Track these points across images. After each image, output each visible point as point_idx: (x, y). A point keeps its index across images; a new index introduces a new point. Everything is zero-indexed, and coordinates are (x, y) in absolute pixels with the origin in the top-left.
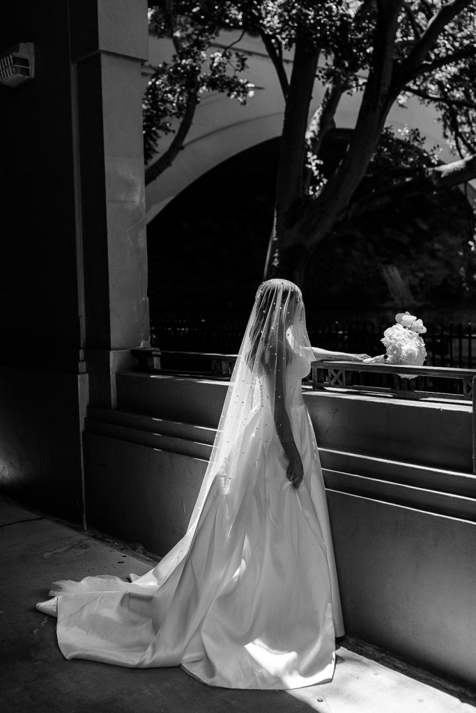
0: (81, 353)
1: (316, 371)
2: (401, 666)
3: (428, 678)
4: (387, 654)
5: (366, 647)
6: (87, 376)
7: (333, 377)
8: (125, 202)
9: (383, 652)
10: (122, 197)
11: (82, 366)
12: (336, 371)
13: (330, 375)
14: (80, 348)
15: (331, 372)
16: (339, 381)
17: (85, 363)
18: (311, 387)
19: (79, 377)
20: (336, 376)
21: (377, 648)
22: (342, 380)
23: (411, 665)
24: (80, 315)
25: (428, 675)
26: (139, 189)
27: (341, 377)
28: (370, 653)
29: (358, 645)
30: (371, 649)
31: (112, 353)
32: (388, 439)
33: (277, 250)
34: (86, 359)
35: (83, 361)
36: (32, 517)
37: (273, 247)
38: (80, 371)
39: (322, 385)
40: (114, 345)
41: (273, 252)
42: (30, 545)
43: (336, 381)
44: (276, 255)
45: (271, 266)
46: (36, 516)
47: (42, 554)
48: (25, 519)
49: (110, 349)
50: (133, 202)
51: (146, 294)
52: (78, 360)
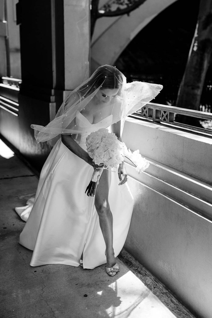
0: (53, 91)
1: (155, 111)
2: (175, 301)
3: (188, 313)
4: (169, 291)
5: (159, 283)
6: (55, 104)
7: (163, 116)
9: (167, 290)
10: (74, 3)
11: (53, 98)
12: (165, 112)
13: (161, 114)
14: (53, 89)
15: (162, 112)
16: (166, 119)
18: (152, 120)
19: (50, 104)
20: (165, 115)
21: (164, 286)
22: (167, 118)
23: (180, 302)
24: (53, 70)
25: (188, 312)
27: (167, 116)
28: (161, 288)
29: (155, 281)
30: (162, 286)
31: (64, 92)
32: (182, 160)
33: (197, 42)
34: (55, 95)
35: (53, 96)
36: (29, 175)
37: (195, 40)
38: (51, 101)
39: (157, 120)
40: (66, 88)
41: (195, 43)
42: (17, 190)
43: (165, 118)
44: (196, 44)
45: (193, 50)
46: (32, 174)
47: (19, 196)
48: (25, 175)
49: (64, 90)
50: (81, 6)
51: (88, 60)
52: (51, 95)
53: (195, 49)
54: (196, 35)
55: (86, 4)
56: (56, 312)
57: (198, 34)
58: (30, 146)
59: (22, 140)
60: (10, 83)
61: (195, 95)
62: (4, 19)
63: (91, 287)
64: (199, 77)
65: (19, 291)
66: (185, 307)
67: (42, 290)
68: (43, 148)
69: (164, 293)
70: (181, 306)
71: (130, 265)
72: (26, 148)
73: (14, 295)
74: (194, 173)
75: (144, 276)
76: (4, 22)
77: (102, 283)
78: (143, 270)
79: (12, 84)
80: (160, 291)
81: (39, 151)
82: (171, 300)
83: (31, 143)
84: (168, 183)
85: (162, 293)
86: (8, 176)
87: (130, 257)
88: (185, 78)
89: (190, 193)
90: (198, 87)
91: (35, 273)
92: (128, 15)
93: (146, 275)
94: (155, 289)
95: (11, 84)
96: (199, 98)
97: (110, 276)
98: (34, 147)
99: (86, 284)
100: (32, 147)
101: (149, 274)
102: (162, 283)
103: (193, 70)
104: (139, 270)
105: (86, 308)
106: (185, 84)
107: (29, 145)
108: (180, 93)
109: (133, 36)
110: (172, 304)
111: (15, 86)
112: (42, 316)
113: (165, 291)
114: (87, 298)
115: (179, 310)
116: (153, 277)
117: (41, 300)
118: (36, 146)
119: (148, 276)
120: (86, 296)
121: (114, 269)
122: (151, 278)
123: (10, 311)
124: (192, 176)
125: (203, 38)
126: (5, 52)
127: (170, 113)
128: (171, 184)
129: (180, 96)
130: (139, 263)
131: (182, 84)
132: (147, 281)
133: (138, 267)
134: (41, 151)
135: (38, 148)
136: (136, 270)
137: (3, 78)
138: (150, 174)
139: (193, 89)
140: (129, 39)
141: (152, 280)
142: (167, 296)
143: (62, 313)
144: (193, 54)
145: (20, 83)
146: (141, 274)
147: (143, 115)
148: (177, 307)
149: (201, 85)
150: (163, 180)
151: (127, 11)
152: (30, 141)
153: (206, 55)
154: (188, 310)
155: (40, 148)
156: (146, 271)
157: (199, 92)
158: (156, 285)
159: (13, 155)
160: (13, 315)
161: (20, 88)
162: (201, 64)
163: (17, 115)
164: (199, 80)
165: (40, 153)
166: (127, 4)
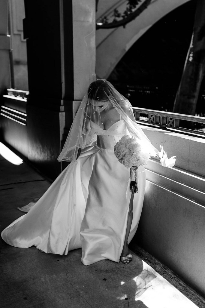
0: (62, 101)
1: (162, 118)
2: (183, 284)
3: (195, 294)
4: (177, 276)
5: (168, 270)
6: (64, 113)
7: (169, 122)
8: (84, 21)
9: (175, 275)
10: (82, 19)
11: (62, 108)
12: (171, 119)
14: (62, 99)
15: (169, 119)
17: (63, 107)
18: (159, 127)
19: (60, 113)
20: (171, 122)
21: (173, 272)
22: (173, 124)
23: (187, 285)
24: (62, 82)
25: (195, 292)
26: (92, 14)
27: (173, 122)
28: (169, 273)
29: (164, 268)
30: (170, 272)
31: (74, 102)
32: (188, 161)
33: (192, 52)
34: (64, 105)
35: (63, 106)
36: (40, 179)
37: (191, 50)
38: (61, 111)
39: (164, 126)
40: (75, 98)
41: (190, 53)
42: (31, 193)
43: (171, 125)
44: (191, 55)
45: (188, 61)
46: (42, 179)
47: (34, 198)
48: (36, 180)
49: (73, 100)
50: (88, 22)
51: (94, 72)
52: (60, 105)
53: (191, 59)
54: (191, 46)
55: (93, 20)
56: (81, 292)
57: (193, 45)
58: (40, 154)
59: (30, 148)
60: (16, 94)
61: (190, 104)
62: (8, 33)
63: (109, 273)
64: (195, 86)
65: (47, 276)
66: (192, 288)
67: (66, 275)
68: (52, 155)
69: (172, 277)
70: (188, 288)
71: (140, 256)
72: (35, 155)
73: (43, 279)
74: (199, 171)
75: (154, 264)
76: (8, 36)
77: (118, 269)
78: (153, 259)
79: (18, 96)
80: (169, 276)
81: (48, 157)
82: (179, 284)
83: (40, 150)
84: (176, 181)
85: (171, 278)
86: (21, 180)
87: (140, 249)
88: (181, 88)
89: (196, 189)
90: (194, 97)
91: (58, 262)
92: (124, 27)
93: (155, 263)
94: (165, 275)
95: (16, 96)
96: (194, 107)
97: (124, 263)
98: (43, 154)
99: (105, 270)
100: (41, 154)
101: (158, 262)
102: (171, 269)
103: (189, 80)
104: (149, 259)
105: (107, 289)
106: (181, 94)
107: (38, 153)
108: (176, 102)
109: (128, 47)
110: (180, 287)
111: (21, 97)
112: (70, 295)
113: (173, 276)
114: (106, 281)
115: (186, 291)
116: (162, 265)
117: (67, 283)
118: (45, 153)
119: (157, 265)
120: (105, 279)
121: (128, 258)
122: (160, 266)
123: (42, 292)
124: (198, 174)
125: (198, 49)
126: (10, 65)
127: (176, 119)
128: (179, 182)
129: (176, 105)
130: (148, 254)
131: (178, 93)
132: (157, 268)
133: (148, 257)
134: (51, 157)
135: (47, 155)
136: (146, 259)
137: (8, 90)
138: (158, 174)
139: (189, 98)
140: (124, 50)
141: (161, 268)
142: (176, 280)
143: (86, 293)
144: (189, 65)
145: (27, 94)
146: (151, 263)
147: (150, 121)
148: (185, 289)
149: (196, 94)
150: (171, 179)
151: (123, 24)
152: (39, 149)
153: (201, 65)
154: (195, 291)
155: (50, 155)
156: (155, 260)
157: (194, 101)
158: (165, 271)
159: (22, 162)
160: (44, 295)
161: (27, 100)
162: (196, 74)
163: (24, 125)
164: (194, 90)
165: (50, 159)
166: (123, 17)
